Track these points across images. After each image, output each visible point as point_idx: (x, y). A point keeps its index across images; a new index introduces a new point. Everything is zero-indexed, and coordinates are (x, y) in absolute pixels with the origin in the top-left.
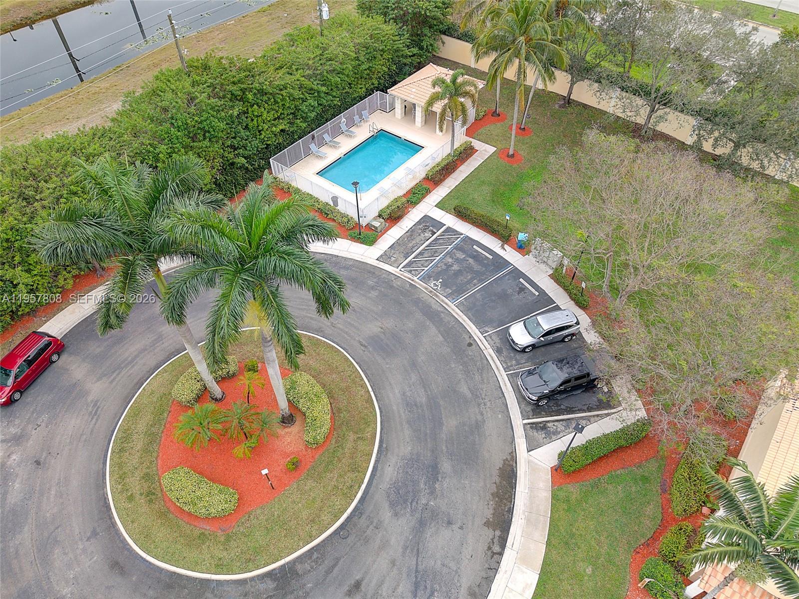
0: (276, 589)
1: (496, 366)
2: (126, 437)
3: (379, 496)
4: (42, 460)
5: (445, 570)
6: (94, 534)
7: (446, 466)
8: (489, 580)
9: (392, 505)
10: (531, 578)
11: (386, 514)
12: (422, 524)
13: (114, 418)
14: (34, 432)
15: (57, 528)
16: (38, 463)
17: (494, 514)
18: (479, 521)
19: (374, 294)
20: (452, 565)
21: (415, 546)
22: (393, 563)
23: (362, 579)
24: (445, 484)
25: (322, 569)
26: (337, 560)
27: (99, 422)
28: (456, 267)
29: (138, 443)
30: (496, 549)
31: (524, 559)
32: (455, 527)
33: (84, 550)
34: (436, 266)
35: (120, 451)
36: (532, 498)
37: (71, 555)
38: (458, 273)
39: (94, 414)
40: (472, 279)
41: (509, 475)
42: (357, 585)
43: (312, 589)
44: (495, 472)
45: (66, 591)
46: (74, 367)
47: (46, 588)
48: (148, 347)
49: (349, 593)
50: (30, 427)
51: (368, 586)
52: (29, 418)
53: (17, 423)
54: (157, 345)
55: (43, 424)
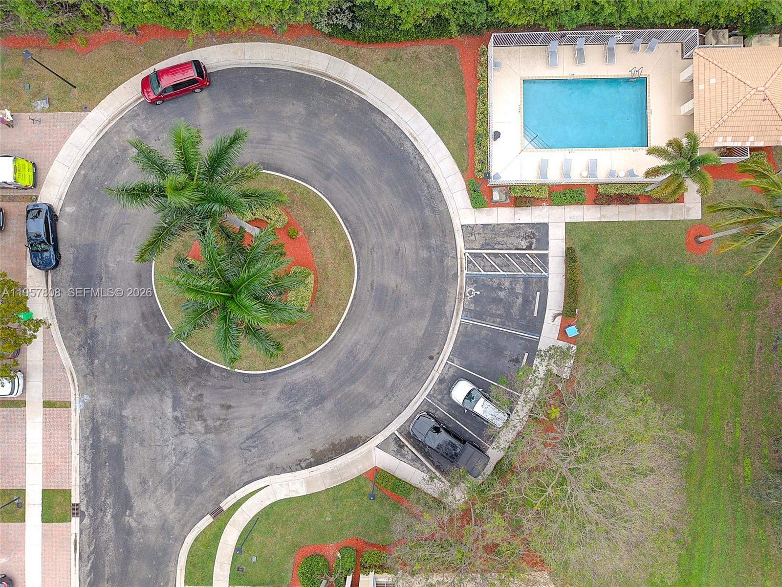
0: (195, 368)
1: (427, 387)
3: (281, 382)
5: (271, 445)
7: (329, 405)
8: (284, 471)
9: (282, 392)
10: (302, 491)
11: (274, 393)
12: (285, 416)
15: (128, 224)
17: (321, 451)
18: (311, 446)
19: (424, 254)
20: (277, 448)
21: (271, 421)
22: (253, 417)
23: (233, 407)
24: (317, 412)
25: (222, 383)
26: (232, 387)
28: (502, 294)
30: (303, 465)
31: (308, 482)
32: (297, 435)
34: (492, 278)
36: (348, 466)
37: (125, 248)
38: (498, 301)
40: (500, 316)
41: (352, 444)
42: (229, 407)
43: (209, 386)
44: (348, 436)
45: (112, 265)
46: (204, 110)
47: (105, 253)
48: (255, 142)
49: (222, 406)
50: (154, 135)
51: (233, 413)
52: (157, 127)
53: (149, 123)
54: (261, 145)
55: (161, 141)
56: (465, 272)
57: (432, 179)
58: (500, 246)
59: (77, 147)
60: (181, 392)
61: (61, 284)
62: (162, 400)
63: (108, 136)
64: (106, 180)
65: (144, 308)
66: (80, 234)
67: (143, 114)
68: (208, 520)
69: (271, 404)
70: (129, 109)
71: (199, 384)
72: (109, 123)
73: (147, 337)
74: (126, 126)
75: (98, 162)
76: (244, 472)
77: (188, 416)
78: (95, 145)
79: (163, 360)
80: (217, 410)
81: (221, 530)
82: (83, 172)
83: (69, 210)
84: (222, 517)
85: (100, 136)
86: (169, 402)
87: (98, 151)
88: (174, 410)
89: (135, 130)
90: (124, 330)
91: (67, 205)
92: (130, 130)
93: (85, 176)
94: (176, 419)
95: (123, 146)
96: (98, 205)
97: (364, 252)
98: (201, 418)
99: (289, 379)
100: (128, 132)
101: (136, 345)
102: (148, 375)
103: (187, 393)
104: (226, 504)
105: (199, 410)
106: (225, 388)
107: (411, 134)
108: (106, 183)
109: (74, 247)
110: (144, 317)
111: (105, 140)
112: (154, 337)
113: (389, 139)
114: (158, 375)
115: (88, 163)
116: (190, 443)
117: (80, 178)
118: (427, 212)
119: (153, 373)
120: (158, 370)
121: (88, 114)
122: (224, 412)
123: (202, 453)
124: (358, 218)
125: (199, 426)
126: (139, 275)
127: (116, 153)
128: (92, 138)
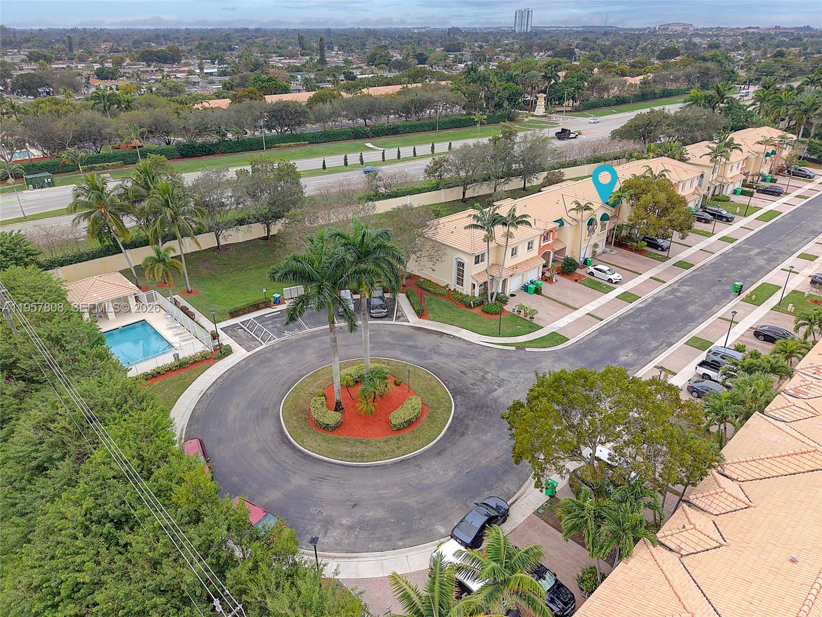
0: (460, 395)
2: (352, 456)
3: (421, 363)
4: (353, 504)
5: (459, 350)
6: (418, 465)
7: (410, 343)
8: (464, 340)
9: (426, 359)
10: (464, 331)
11: (430, 361)
12: (437, 353)
13: (331, 467)
14: (325, 514)
15: (410, 485)
16: (355, 505)
18: (440, 339)
19: (281, 355)
20: (457, 347)
22: (453, 362)
23: (460, 370)
24: (419, 344)
25: (453, 381)
26: (450, 376)
27: (331, 475)
29: (360, 449)
30: (452, 337)
31: (458, 331)
32: (440, 345)
33: (427, 469)
34: (271, 331)
35: (362, 457)
36: (431, 325)
37: (429, 475)
39: (322, 479)
41: (419, 329)
42: (462, 372)
43: (462, 385)
44: (417, 332)
45: (451, 473)
46: (266, 500)
47: (447, 483)
48: (269, 456)
49: (466, 374)
50: (318, 517)
51: (463, 369)
52: (309, 520)
53: (310, 527)
54: (270, 451)
55: (319, 509)
56: (277, 339)
57: (226, 373)
58: (250, 336)
59: (382, 564)
60: (482, 393)
61: (503, 493)
62: (499, 397)
63: (349, 549)
64: (390, 522)
65: (457, 438)
66: (452, 508)
67: (305, 538)
68: (527, 349)
69: (436, 359)
70: (309, 551)
71: (467, 388)
72: (335, 557)
73: (474, 425)
74: (327, 543)
75: (380, 539)
76: (487, 351)
77: (491, 383)
78: (367, 552)
79: (476, 410)
80: (470, 375)
81: (526, 342)
82: (400, 543)
83: (442, 530)
84: (520, 347)
85: (355, 555)
86: (495, 394)
87: (371, 546)
88: (496, 390)
89: (326, 533)
90: (484, 438)
91: (440, 535)
92: (329, 537)
93: (401, 539)
94: (499, 386)
95: (348, 532)
96: (416, 513)
97: (304, 373)
98: (483, 377)
99: (416, 361)
100: (332, 537)
101: (485, 427)
102: (494, 411)
103: (481, 390)
104: (514, 348)
105: (481, 381)
106: (455, 379)
107: (200, 394)
108: (392, 520)
109: (465, 505)
110: (463, 434)
111: (353, 549)
112: (466, 421)
113: (211, 400)
114: (488, 407)
115: (389, 545)
116: (503, 374)
117: (407, 541)
118: (252, 365)
119: (489, 409)
120: (485, 409)
121: (342, 579)
122: (467, 372)
123: (500, 368)
124: (283, 385)
125: (489, 376)
126: (439, 454)
127: (358, 532)
128: (361, 559)
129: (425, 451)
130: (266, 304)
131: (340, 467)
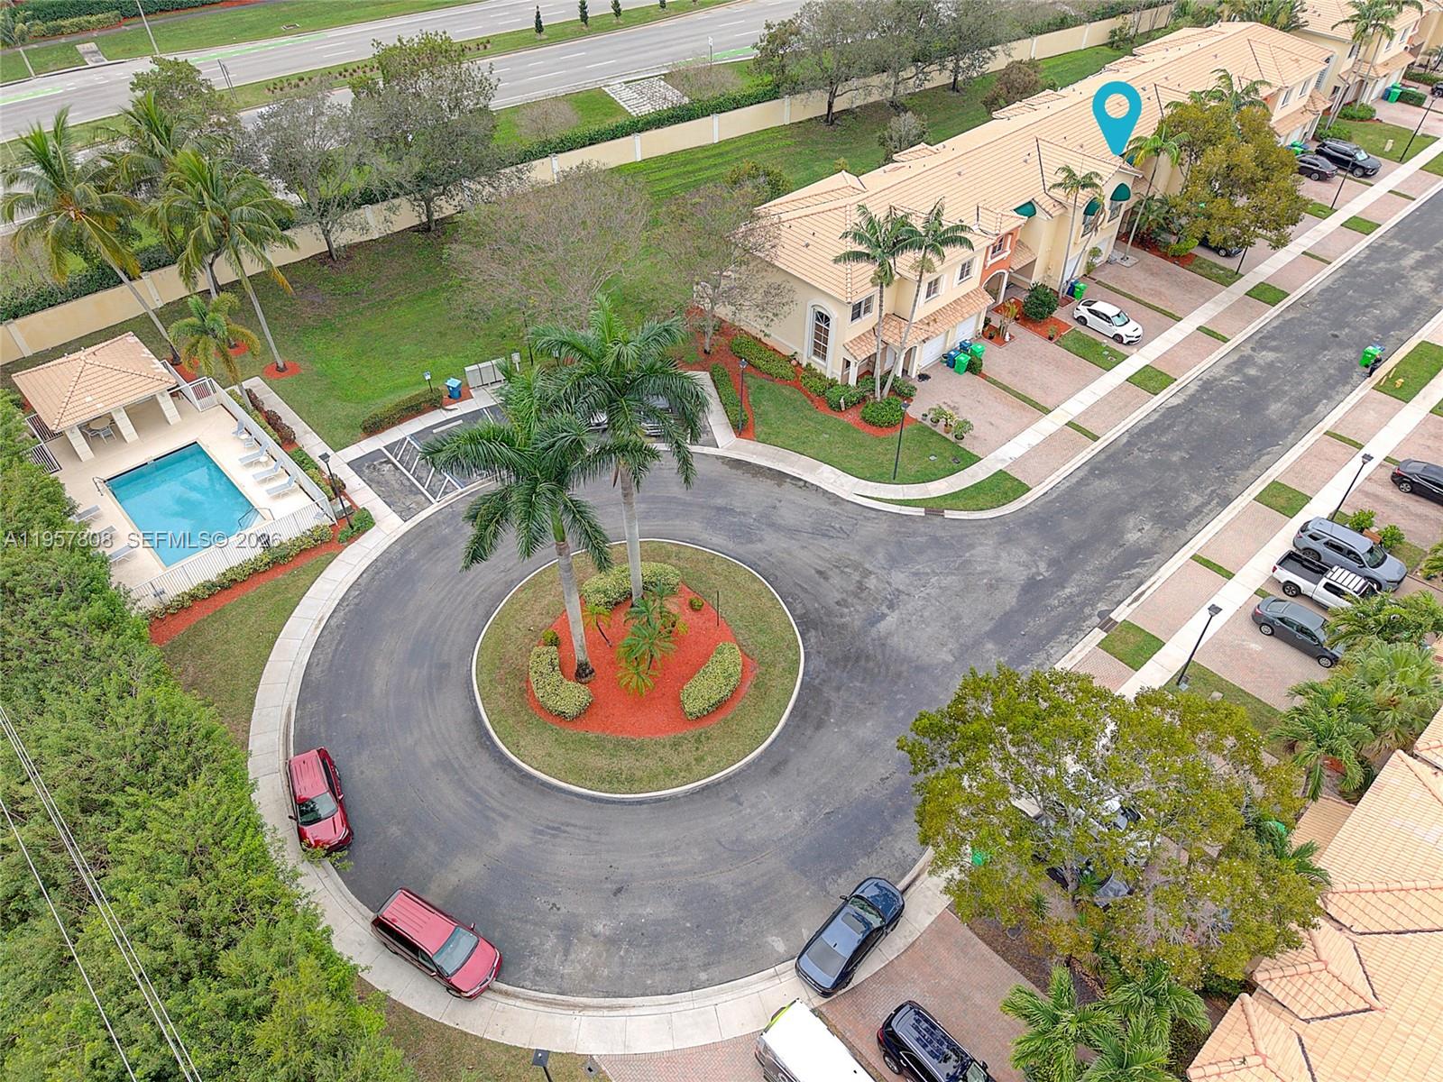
0: (816, 629)
2: (611, 779)
3: (741, 550)
4: (615, 887)
5: (814, 516)
6: (735, 799)
7: (720, 501)
8: (825, 492)
9: (751, 542)
10: (826, 470)
11: (759, 547)
12: (772, 525)
13: (573, 802)
14: (563, 910)
15: (720, 843)
16: (619, 890)
17: (772, 480)
18: (776, 489)
20: (810, 511)
21: (792, 532)
22: (803, 547)
23: (815, 569)
24: (738, 505)
25: (802, 595)
26: (796, 584)
27: (573, 822)
29: (626, 762)
30: (801, 483)
31: (812, 470)
32: (778, 504)
33: (752, 806)
35: (631, 782)
36: (760, 454)
37: (756, 820)
39: (557, 830)
41: (737, 464)
42: (820, 573)
43: (820, 604)
44: (734, 471)
45: (797, 817)
46: (454, 879)
47: (791, 840)
48: (456, 777)
49: (826, 579)
50: (552, 919)
51: (821, 565)
52: (536, 924)
53: (538, 941)
54: (456, 766)
55: (553, 901)
56: (460, 490)
57: (364, 575)
58: (405, 482)
59: (670, 1022)
60: (858, 623)
61: (893, 861)
62: (890, 634)
63: (610, 989)
64: (685, 929)
65: (808, 733)
66: (798, 896)
67: (529, 965)
68: (948, 514)
69: (772, 542)
70: (537, 994)
71: (829, 613)
72: (586, 1007)
73: (840, 703)
74: (570, 975)
75: (665, 967)
76: (867, 519)
77: (875, 599)
78: (642, 995)
79: (846, 666)
80: (836, 580)
81: (944, 497)
82: (703, 976)
83: (780, 946)
84: (934, 508)
85: (621, 1001)
86: (883, 626)
87: (649, 982)
88: (884, 616)
89: (566, 953)
90: (860, 733)
91: (775, 955)
92: (573, 962)
93: (706, 967)
94: (891, 607)
95: (608, 951)
96: (731, 907)
97: (515, 575)
98: (861, 587)
99: (731, 545)
100: (578, 962)
101: (861, 707)
102: (880, 667)
103: (854, 617)
104: (920, 512)
105: (856, 595)
106: (805, 591)
107: (317, 628)
108: (688, 925)
109: (823, 888)
110: (820, 725)
111: (619, 988)
112: (828, 693)
113: (340, 643)
114: (868, 658)
115: (681, 981)
116: (899, 578)
117: (716, 972)
118: (413, 556)
119: (871, 664)
120: (863, 663)
121: (599, 1056)
122: (830, 573)
123: (893, 562)
124: (475, 606)
125: (872, 583)
126: (775, 771)
127: (627, 951)
128: (633, 1012)
129: (748, 765)
130: (435, 403)
131: (590, 803)
